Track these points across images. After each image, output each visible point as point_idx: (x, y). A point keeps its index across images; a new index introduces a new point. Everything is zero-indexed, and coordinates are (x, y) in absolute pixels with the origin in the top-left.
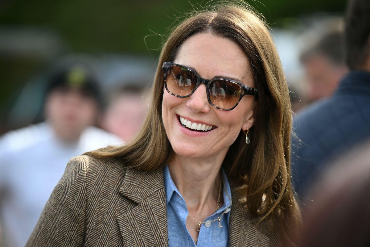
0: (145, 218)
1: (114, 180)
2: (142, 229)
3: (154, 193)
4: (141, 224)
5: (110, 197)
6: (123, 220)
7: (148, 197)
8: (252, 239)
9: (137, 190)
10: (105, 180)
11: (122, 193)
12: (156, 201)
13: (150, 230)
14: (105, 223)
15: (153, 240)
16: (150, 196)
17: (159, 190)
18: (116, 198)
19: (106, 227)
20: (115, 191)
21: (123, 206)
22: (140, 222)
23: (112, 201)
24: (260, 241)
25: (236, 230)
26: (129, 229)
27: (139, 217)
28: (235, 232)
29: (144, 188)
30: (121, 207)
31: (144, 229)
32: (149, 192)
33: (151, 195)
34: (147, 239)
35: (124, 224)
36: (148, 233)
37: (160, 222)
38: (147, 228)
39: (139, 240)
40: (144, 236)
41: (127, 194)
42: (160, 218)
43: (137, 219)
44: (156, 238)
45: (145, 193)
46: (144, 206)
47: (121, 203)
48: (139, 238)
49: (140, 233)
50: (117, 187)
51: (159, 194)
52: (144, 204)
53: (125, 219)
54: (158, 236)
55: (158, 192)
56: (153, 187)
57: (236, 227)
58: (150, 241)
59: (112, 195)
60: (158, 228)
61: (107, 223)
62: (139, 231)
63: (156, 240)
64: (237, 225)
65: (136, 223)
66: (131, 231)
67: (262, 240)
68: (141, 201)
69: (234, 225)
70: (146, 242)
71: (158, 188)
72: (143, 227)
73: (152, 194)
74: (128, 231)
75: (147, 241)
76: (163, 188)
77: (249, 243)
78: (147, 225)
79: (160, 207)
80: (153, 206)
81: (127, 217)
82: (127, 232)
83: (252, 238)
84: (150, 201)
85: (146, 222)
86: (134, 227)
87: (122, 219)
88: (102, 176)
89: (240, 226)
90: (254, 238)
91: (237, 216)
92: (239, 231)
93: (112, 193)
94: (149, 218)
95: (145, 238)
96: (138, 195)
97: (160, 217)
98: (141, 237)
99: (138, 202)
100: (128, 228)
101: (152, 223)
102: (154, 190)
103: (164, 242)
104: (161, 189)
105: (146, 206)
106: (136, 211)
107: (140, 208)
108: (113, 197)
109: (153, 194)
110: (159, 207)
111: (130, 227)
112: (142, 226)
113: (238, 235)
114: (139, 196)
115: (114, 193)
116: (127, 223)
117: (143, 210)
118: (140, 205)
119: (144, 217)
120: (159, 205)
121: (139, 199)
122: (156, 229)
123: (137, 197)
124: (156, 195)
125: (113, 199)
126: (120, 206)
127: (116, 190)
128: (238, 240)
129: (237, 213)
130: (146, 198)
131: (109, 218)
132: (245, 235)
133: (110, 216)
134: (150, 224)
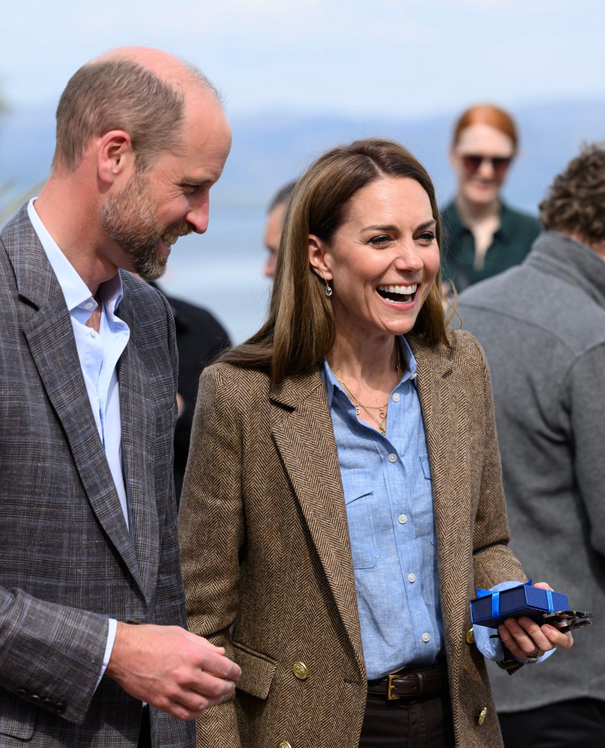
0: (305, 425)
1: (260, 385)
2: (303, 439)
3: (312, 392)
4: (301, 433)
5: (260, 408)
6: (279, 432)
7: (305, 398)
8: (445, 397)
9: (292, 392)
10: (250, 388)
11: (273, 399)
12: (316, 402)
13: (313, 440)
14: (261, 442)
15: (318, 451)
16: (307, 397)
17: (317, 388)
18: (267, 406)
19: (262, 446)
20: (264, 398)
21: (278, 415)
22: (300, 431)
23: (264, 412)
24: (455, 397)
25: (427, 391)
26: (287, 441)
27: (298, 424)
28: (426, 393)
29: (298, 388)
30: (276, 416)
31: (305, 439)
32: (306, 392)
33: (309, 396)
34: (310, 451)
35: (280, 437)
36: (311, 444)
37: (323, 428)
38: (310, 437)
39: (301, 453)
40: (307, 447)
41: (280, 399)
42: (323, 424)
43: (295, 427)
44: (321, 448)
45: (302, 394)
46: (302, 411)
47: (275, 412)
48: (301, 451)
49: (301, 444)
50: (266, 393)
51: (318, 393)
52: (303, 409)
53: (281, 430)
54: (323, 446)
55: (317, 391)
56: (310, 385)
57: (426, 387)
58: (314, 453)
59: (263, 404)
60: (323, 436)
61: (263, 441)
62: (300, 442)
63: (321, 450)
64: (426, 384)
65: (295, 433)
66: (290, 443)
67: (457, 395)
68: (298, 405)
69: (422, 385)
70: (309, 455)
71: (315, 386)
72: (304, 436)
73: (309, 394)
74: (285, 444)
75: (311, 453)
76: (321, 385)
77: (443, 403)
78: (308, 433)
79: (322, 409)
80: (313, 410)
81: (283, 427)
82: (285, 446)
83: (446, 395)
84: (308, 404)
85: (307, 430)
86: (293, 439)
87: (277, 431)
88: (244, 384)
89: (430, 385)
90: (447, 395)
91: (424, 373)
92: (430, 391)
93: (262, 402)
94: (310, 425)
95: (309, 450)
96: (293, 398)
97: (323, 422)
98: (303, 449)
99: (295, 407)
100: (285, 440)
101: (314, 431)
102: (311, 389)
103: (331, 452)
104: (319, 386)
105: (304, 410)
106: (293, 418)
107: (298, 414)
108: (264, 407)
109: (311, 394)
110: (320, 410)
111: (288, 439)
112: (302, 436)
113: (429, 396)
114: (295, 400)
115: (264, 401)
116: (284, 435)
117: (301, 416)
118: (298, 410)
119: (303, 424)
120: (320, 407)
121: (295, 402)
122: (320, 438)
123: (293, 401)
124: (315, 395)
125: (264, 409)
126: (274, 415)
127: (266, 396)
128: (431, 402)
129: (423, 369)
130: (304, 400)
131: (264, 434)
132: (437, 394)
133: (264, 431)
134: (313, 432)
